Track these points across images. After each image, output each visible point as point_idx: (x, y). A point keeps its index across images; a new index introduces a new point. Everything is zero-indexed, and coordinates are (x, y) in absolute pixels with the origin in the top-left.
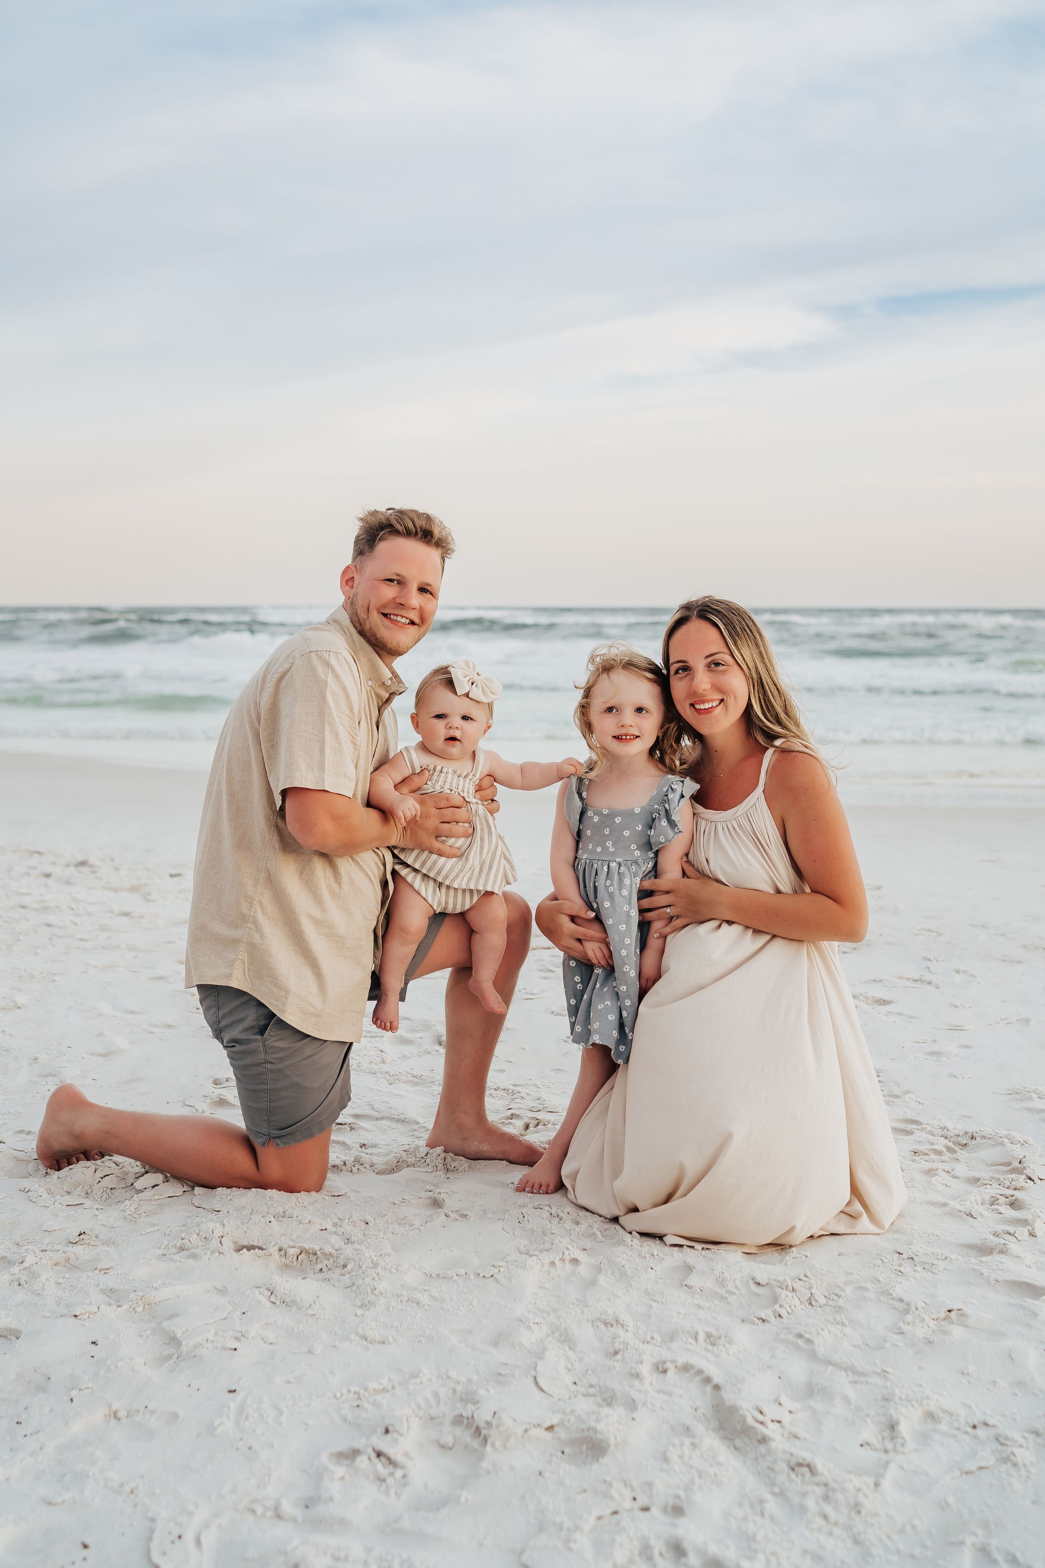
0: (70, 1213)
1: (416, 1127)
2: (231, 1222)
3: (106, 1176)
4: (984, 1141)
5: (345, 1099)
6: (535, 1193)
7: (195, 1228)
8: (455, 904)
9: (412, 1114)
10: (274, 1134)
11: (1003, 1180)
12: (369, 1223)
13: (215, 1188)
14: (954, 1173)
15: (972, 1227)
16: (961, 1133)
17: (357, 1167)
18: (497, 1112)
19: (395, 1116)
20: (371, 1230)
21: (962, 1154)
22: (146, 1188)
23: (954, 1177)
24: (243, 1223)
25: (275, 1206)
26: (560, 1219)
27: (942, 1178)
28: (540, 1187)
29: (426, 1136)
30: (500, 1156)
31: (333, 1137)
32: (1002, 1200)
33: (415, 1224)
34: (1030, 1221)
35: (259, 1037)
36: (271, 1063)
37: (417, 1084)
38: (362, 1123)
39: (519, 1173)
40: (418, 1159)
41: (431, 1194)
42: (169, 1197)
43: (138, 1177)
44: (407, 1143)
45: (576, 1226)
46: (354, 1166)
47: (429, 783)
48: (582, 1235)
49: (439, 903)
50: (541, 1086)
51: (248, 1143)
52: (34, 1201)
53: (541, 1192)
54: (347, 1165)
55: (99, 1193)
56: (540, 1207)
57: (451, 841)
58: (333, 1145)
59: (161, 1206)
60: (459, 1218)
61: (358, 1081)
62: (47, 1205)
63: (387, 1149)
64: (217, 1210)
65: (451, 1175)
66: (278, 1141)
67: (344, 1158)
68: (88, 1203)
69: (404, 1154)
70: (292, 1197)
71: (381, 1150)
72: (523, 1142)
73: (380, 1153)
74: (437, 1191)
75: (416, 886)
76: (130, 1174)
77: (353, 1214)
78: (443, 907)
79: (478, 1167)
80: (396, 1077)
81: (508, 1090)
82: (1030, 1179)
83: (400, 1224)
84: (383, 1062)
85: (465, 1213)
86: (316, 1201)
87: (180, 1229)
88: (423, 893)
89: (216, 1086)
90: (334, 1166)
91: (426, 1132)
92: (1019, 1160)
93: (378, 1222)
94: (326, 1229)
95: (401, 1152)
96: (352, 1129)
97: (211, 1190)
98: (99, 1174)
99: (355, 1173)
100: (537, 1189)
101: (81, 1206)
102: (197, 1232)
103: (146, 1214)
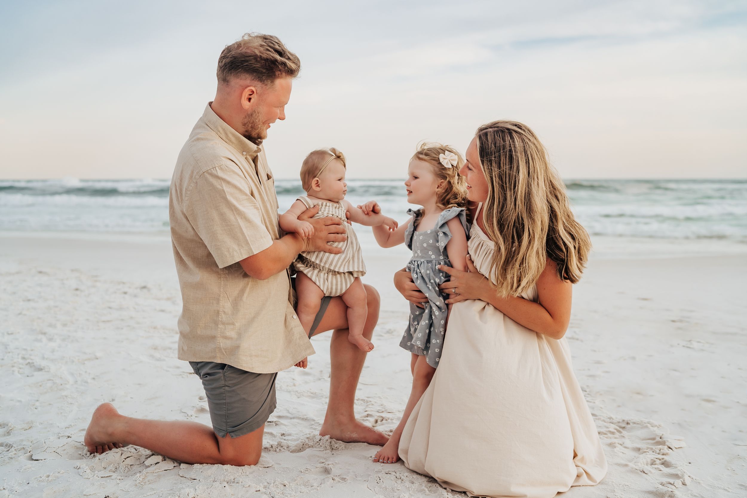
0: (102, 483)
1: (313, 423)
2: (200, 487)
3: (128, 457)
4: (635, 425)
5: (272, 407)
6: (385, 463)
7: (177, 492)
8: (336, 289)
9: (311, 415)
10: (229, 430)
11: (655, 449)
12: (286, 485)
13: (193, 464)
14: (624, 445)
15: (647, 479)
16: (621, 421)
17: (279, 449)
18: (359, 413)
19: (301, 417)
20: (287, 490)
21: (624, 433)
22: (152, 465)
23: (626, 447)
24: (208, 488)
25: (229, 475)
26: (402, 480)
27: (619, 448)
28: (388, 460)
29: (320, 428)
30: (363, 440)
31: (266, 430)
32: (658, 462)
33: (314, 485)
34: (680, 475)
35: (221, 371)
36: (228, 386)
37: (313, 398)
38: (282, 421)
39: (374, 451)
40: (315, 443)
41: (323, 465)
42: (165, 470)
43: (148, 458)
44: (309, 433)
45: (412, 485)
46: (277, 448)
47: (320, 212)
48: (416, 491)
49: (328, 289)
50: (383, 398)
51: (214, 437)
52: (81, 474)
53: (389, 462)
54: (273, 447)
55: (123, 468)
56: (389, 472)
57: (336, 244)
58: (265, 435)
59: (159, 476)
60: (340, 481)
61: (280, 396)
62: (88, 477)
63: (297, 436)
64: (193, 478)
65: (334, 452)
66: (232, 434)
67: (272, 443)
68: (114, 475)
69: (307, 440)
70: (239, 469)
71: (293, 437)
72: (376, 432)
73: (292, 439)
74: (327, 463)
75: (313, 279)
76: (143, 456)
77: (276, 479)
78: (330, 291)
79: (350, 447)
80: (302, 394)
81: (364, 400)
82: (670, 448)
83: (305, 485)
84: (294, 385)
85: (344, 477)
86: (254, 471)
87: (169, 492)
88: (318, 283)
89: (200, 401)
90: (265, 448)
91: (319, 426)
92: (660, 437)
93: (291, 484)
94: (259, 491)
95: (305, 439)
96: (276, 425)
97: (190, 465)
98: (124, 456)
99: (278, 452)
100: (387, 460)
101: (110, 477)
102: (178, 495)
103: (149, 482)
